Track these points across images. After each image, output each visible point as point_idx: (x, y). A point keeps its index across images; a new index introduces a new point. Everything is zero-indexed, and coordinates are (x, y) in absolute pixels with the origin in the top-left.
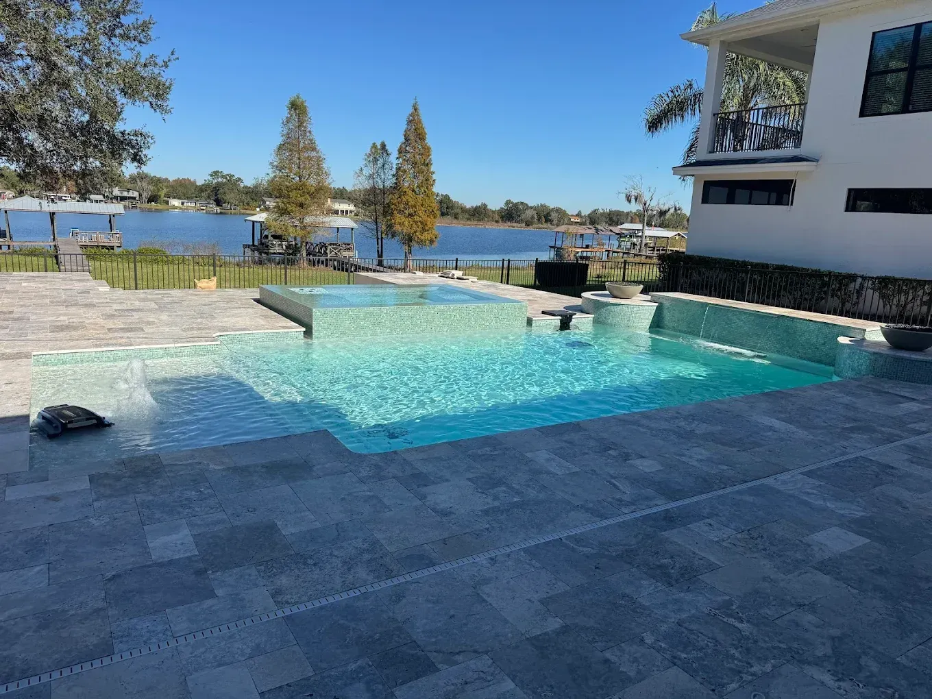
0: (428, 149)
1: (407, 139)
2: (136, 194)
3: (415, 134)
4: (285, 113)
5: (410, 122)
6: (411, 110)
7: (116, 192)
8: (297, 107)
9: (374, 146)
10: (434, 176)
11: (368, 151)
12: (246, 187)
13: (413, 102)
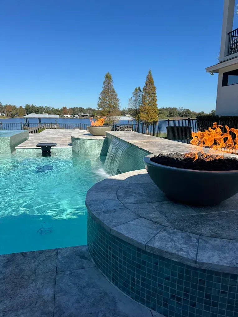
0: (154, 88)
1: (146, 85)
2: (88, 114)
3: (150, 82)
4: (104, 79)
5: (147, 78)
6: (148, 74)
7: (82, 114)
8: (108, 77)
9: (136, 89)
10: (157, 98)
11: (134, 91)
12: (120, 111)
13: (149, 70)
